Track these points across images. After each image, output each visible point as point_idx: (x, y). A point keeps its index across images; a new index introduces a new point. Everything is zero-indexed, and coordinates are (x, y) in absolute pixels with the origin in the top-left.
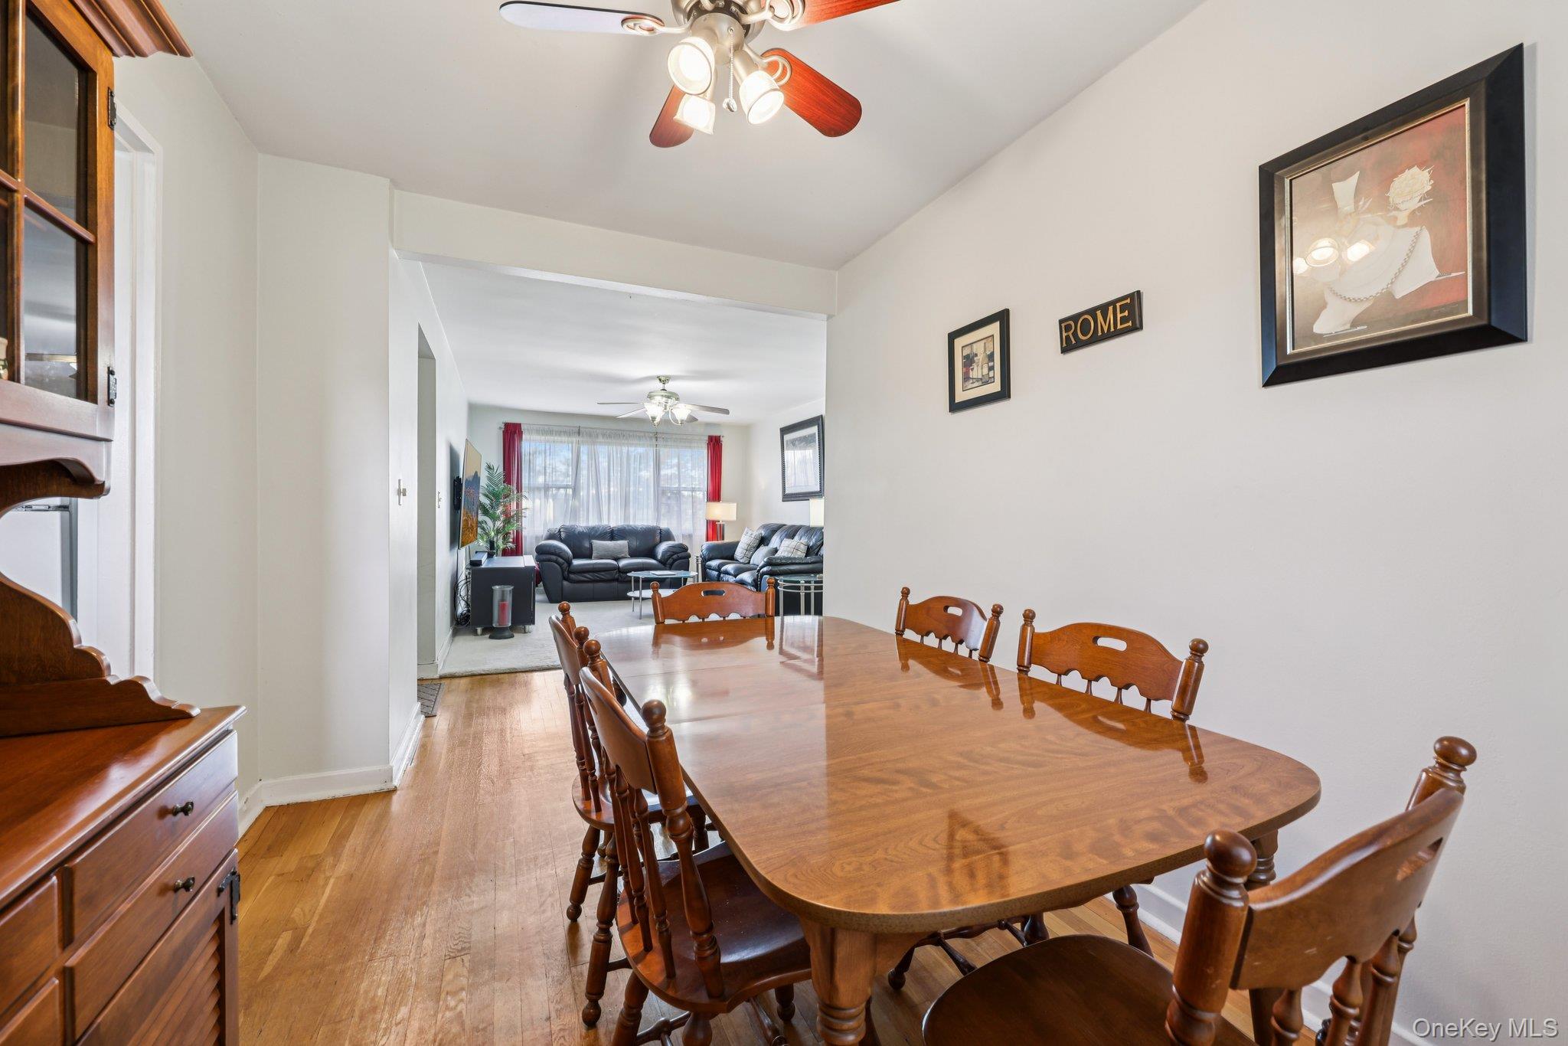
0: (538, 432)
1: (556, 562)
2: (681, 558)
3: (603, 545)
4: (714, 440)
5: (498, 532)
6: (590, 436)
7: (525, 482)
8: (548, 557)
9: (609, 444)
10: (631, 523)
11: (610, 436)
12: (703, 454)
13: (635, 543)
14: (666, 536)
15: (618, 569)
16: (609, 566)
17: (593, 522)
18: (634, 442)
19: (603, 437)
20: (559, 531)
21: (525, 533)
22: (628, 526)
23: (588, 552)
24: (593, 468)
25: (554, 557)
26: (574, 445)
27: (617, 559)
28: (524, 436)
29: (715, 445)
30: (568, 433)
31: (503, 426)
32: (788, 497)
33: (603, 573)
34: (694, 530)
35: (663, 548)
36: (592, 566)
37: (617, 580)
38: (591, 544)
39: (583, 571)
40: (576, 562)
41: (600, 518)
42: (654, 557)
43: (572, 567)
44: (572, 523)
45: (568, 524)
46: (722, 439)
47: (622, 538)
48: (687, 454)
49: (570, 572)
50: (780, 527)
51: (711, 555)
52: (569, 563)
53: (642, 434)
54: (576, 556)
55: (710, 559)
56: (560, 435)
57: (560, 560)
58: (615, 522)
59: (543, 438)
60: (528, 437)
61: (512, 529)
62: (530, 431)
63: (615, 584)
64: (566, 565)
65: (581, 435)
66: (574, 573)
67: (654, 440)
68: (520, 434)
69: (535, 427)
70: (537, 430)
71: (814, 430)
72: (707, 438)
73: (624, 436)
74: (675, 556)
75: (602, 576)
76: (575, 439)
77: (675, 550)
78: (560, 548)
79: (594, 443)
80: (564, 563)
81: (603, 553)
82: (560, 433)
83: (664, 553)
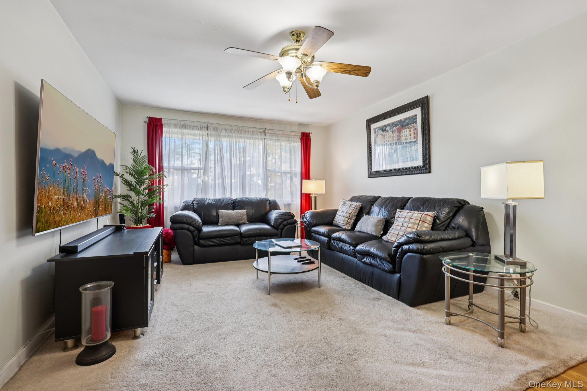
0: (176, 126)
1: (188, 230)
2: (290, 224)
3: (227, 213)
4: (305, 136)
5: (143, 204)
6: (216, 130)
7: (165, 164)
8: (180, 225)
9: (230, 137)
10: (247, 196)
11: (231, 131)
12: (297, 146)
13: (252, 212)
14: (274, 206)
15: (240, 234)
16: (233, 232)
17: (219, 196)
18: (249, 136)
19: (226, 132)
20: (193, 203)
21: (165, 204)
22: (246, 198)
23: (215, 220)
24: (219, 153)
25: (186, 226)
26: (204, 137)
27: (238, 225)
28: (165, 129)
29: (306, 139)
30: (200, 128)
31: (147, 120)
32: (372, 174)
33: (227, 238)
34: (292, 201)
35: (274, 215)
36: (218, 233)
37: (239, 243)
38: (218, 213)
39: (211, 236)
40: (206, 229)
41: (224, 192)
42: (267, 222)
43: (201, 234)
44: (203, 197)
45: (199, 197)
46: (311, 135)
47: (242, 208)
48: (286, 145)
49: (199, 238)
50: (376, 198)
51: (315, 222)
52: (200, 230)
53: (254, 130)
54: (206, 223)
55: (316, 225)
56: (193, 129)
57: (191, 228)
58: (235, 195)
59: (180, 130)
60: (168, 129)
61: (156, 201)
62: (170, 125)
63: (238, 246)
64: (196, 232)
65: (209, 130)
66: (203, 239)
67: (263, 135)
68: (162, 126)
69: (173, 122)
70: (175, 125)
71: (417, 111)
72: (300, 134)
73: (241, 131)
74: (285, 222)
75: (227, 240)
76: (204, 132)
77: (285, 217)
78: (191, 218)
79: (219, 136)
80: (194, 231)
81: (227, 220)
82: (193, 128)
83: (276, 220)
